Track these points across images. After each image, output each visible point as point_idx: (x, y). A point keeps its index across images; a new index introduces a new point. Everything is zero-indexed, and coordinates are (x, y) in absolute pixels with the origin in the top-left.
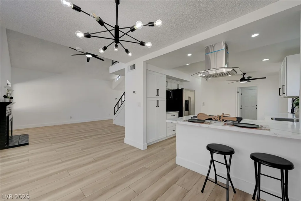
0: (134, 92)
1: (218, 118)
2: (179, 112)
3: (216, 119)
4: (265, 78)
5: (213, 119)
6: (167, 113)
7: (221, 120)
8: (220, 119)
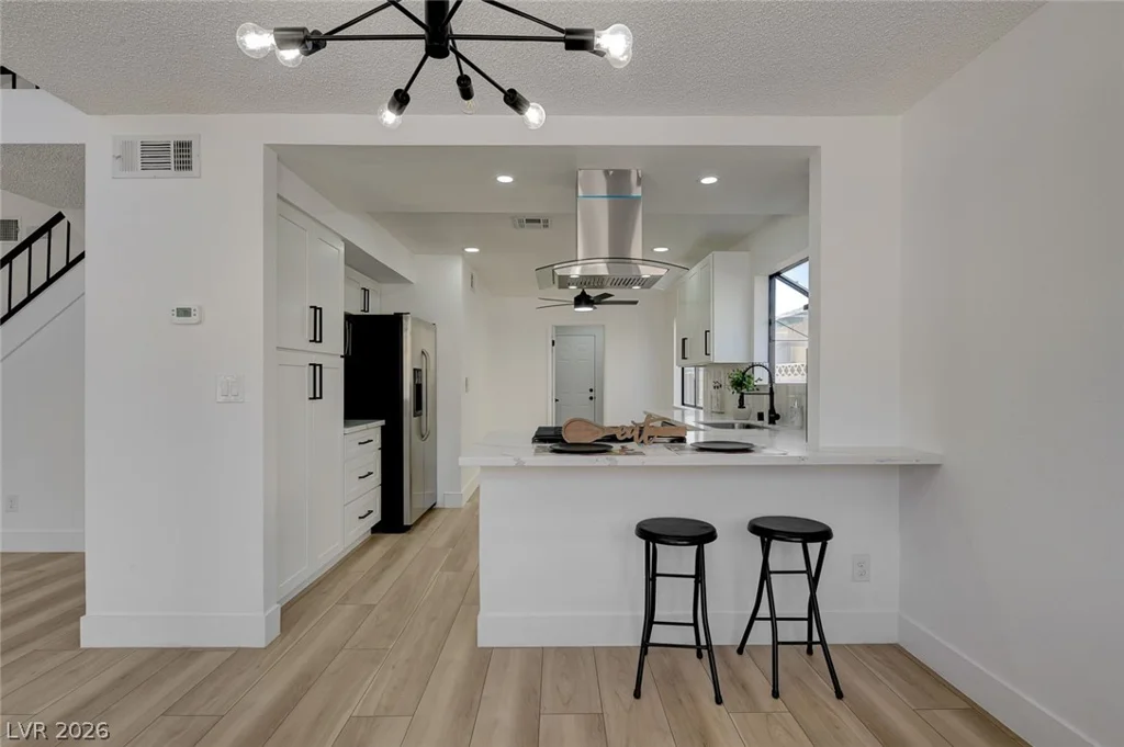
0: (185, 312)
1: (636, 433)
2: (382, 422)
3: (630, 437)
4: (635, 303)
5: (619, 437)
6: (348, 430)
7: (645, 437)
8: (640, 436)
